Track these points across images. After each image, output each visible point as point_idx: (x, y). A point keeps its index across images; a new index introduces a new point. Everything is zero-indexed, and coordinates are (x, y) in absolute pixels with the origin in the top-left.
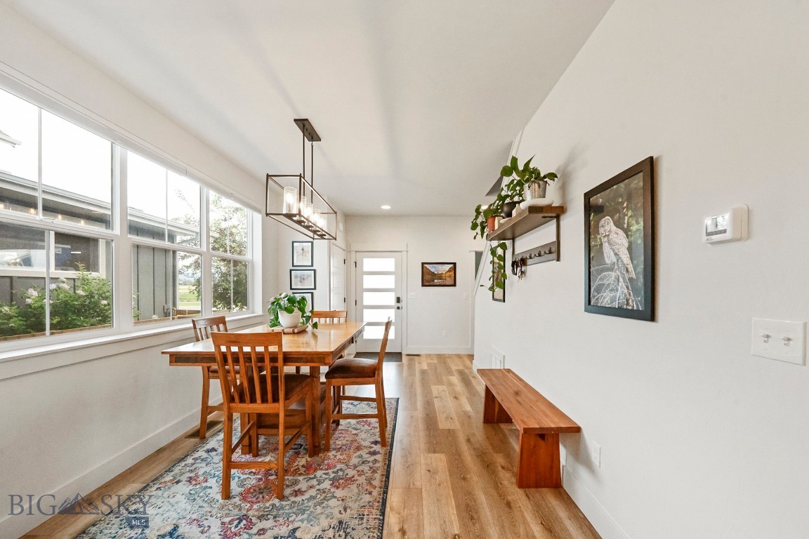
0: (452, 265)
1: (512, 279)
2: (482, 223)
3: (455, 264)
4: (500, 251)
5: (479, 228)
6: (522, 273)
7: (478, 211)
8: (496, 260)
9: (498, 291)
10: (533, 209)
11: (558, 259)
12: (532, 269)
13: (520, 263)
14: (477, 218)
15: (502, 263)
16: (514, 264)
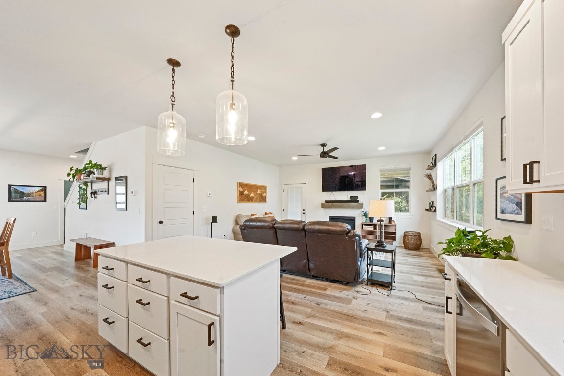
0: (42, 188)
1: (90, 200)
2: (73, 174)
3: (45, 187)
4: (84, 187)
5: (72, 176)
6: (95, 197)
7: (71, 169)
8: (82, 191)
9: (83, 205)
10: (97, 178)
11: (108, 194)
12: (99, 196)
13: (94, 193)
14: (70, 171)
15: (85, 192)
16: (91, 193)
